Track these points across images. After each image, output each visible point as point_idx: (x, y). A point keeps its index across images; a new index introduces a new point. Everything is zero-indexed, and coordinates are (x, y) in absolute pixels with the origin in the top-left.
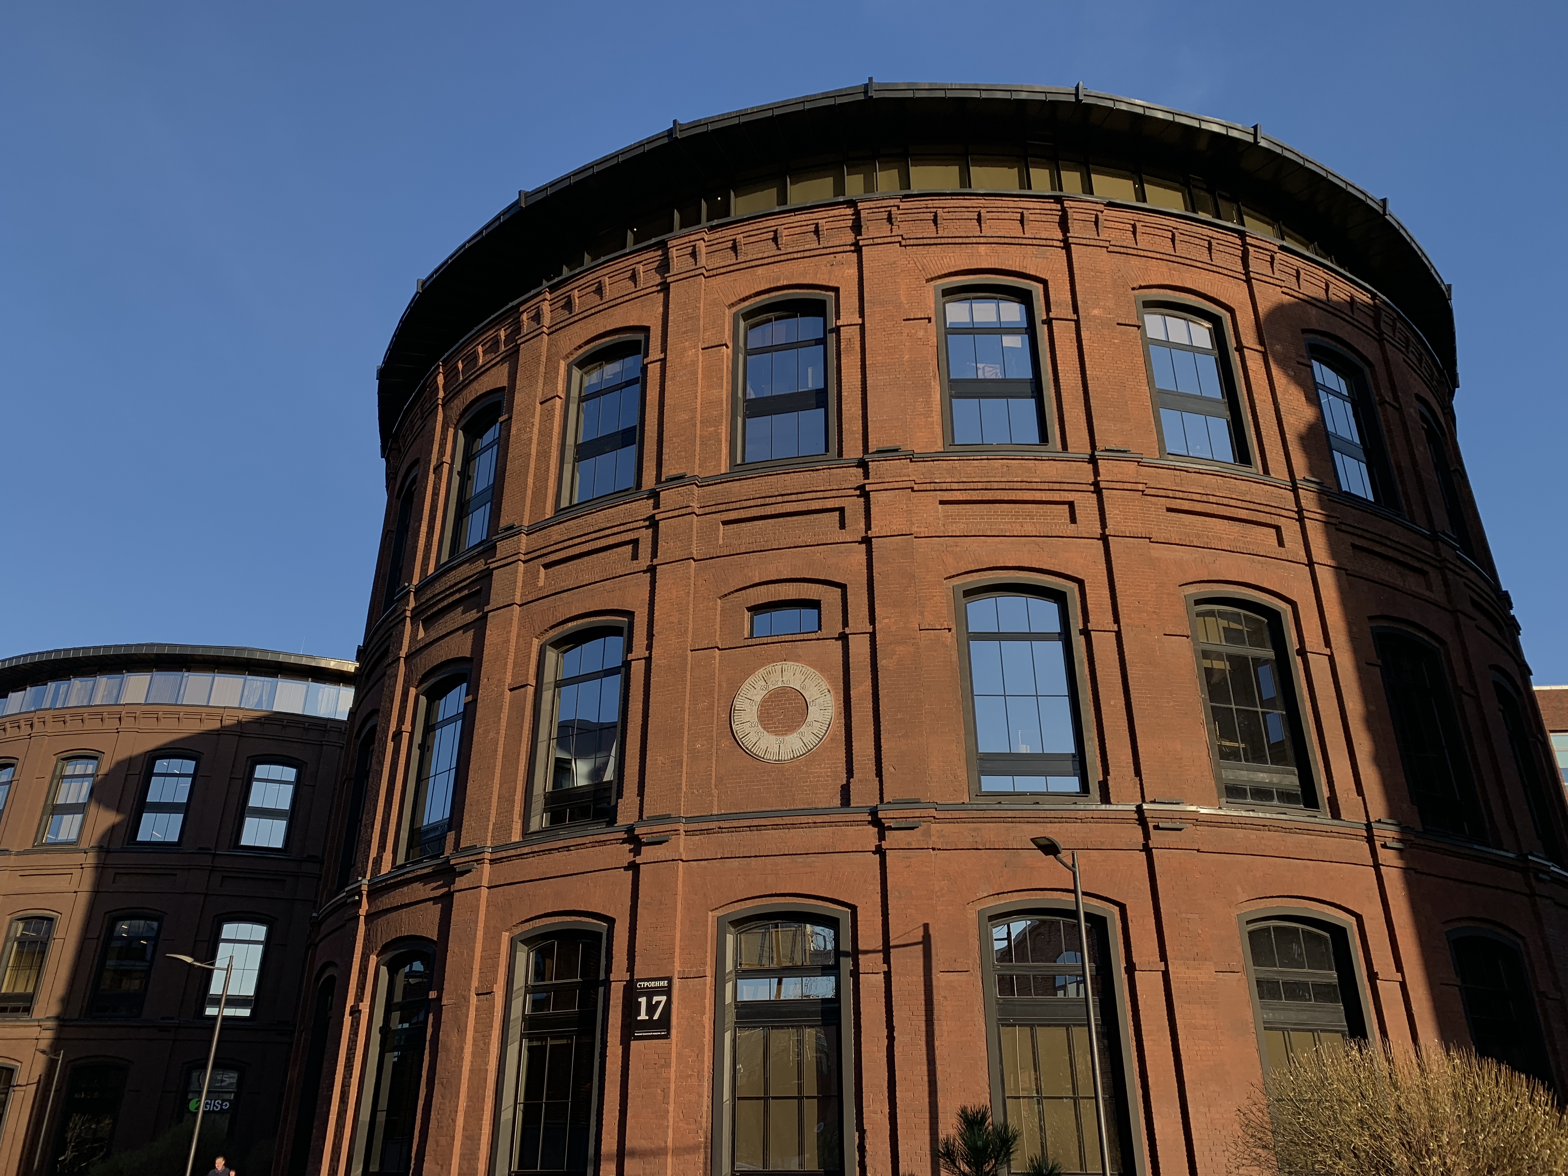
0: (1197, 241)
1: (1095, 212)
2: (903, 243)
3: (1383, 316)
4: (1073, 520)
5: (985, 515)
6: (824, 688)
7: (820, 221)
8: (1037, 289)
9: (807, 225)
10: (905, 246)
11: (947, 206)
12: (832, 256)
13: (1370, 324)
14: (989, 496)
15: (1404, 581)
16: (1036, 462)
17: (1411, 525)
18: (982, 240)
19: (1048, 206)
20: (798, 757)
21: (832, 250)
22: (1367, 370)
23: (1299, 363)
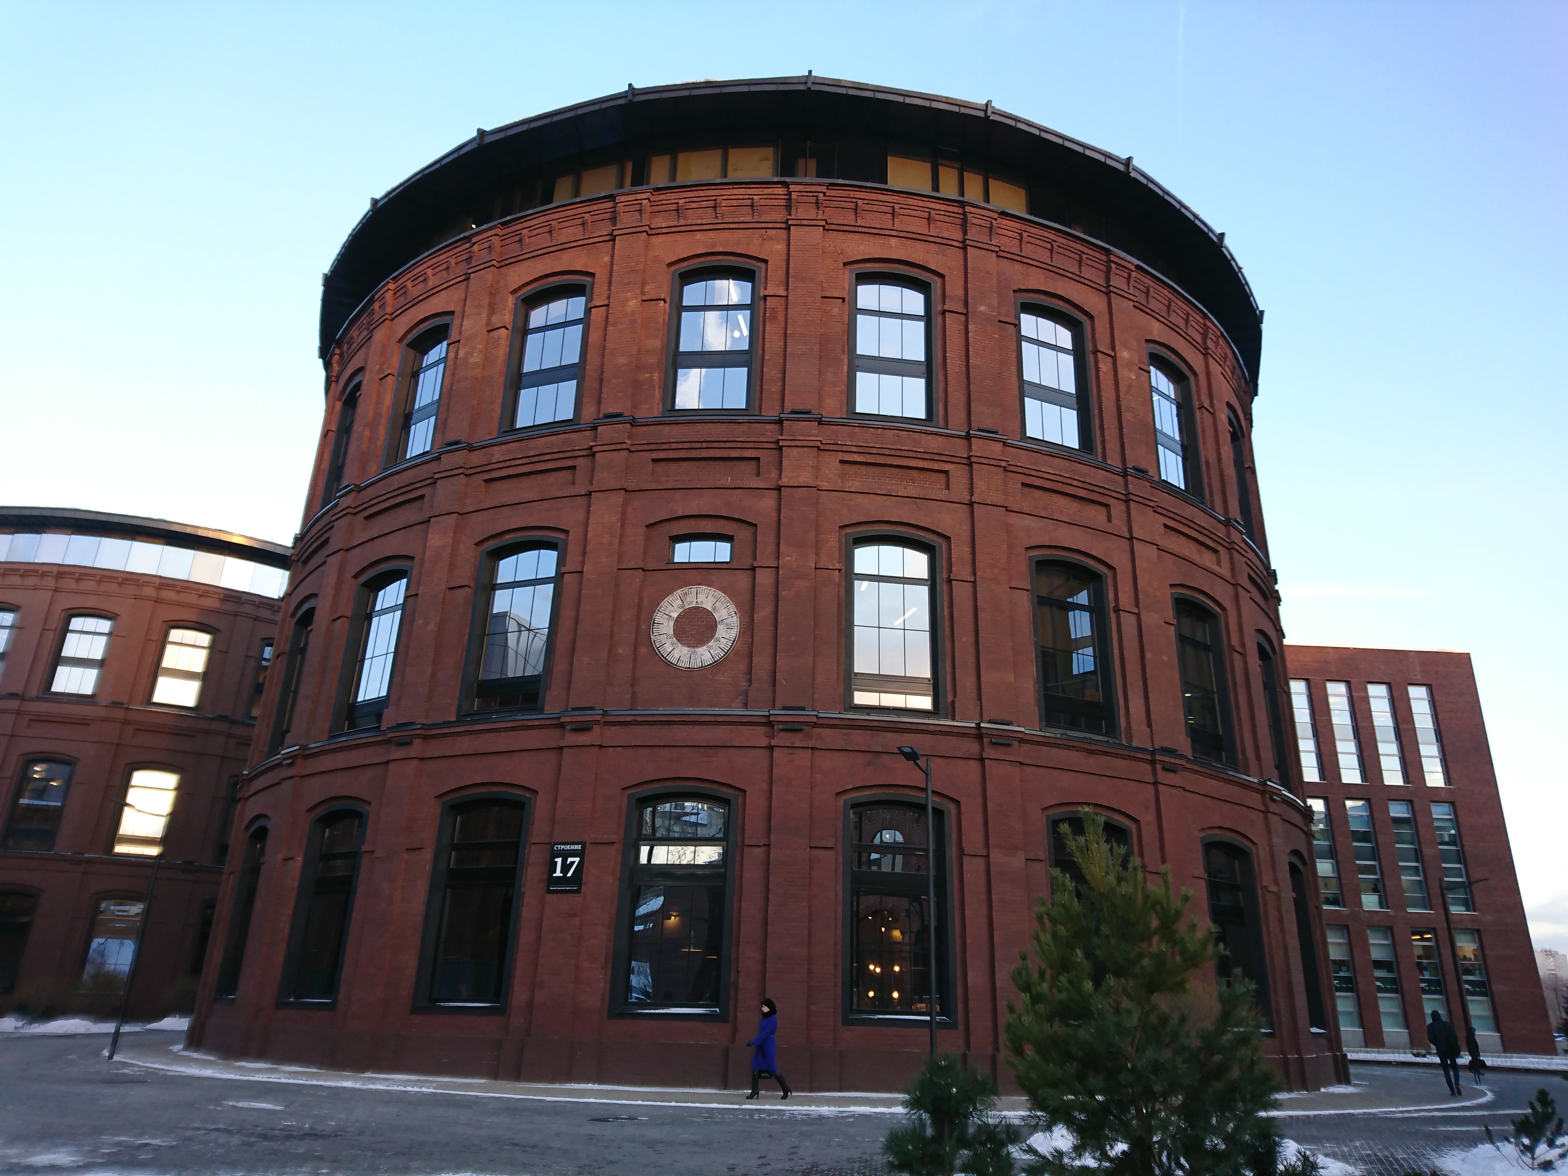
0: (1071, 254)
1: (990, 220)
2: (827, 227)
3: (1210, 334)
4: (948, 487)
5: (876, 476)
6: (732, 610)
7: (755, 197)
8: (936, 283)
9: (743, 199)
10: (828, 230)
11: (866, 198)
12: (764, 230)
13: (1198, 338)
14: (880, 460)
15: (1201, 557)
16: (922, 435)
17: (1211, 511)
18: (894, 233)
19: (951, 209)
20: (705, 666)
21: (763, 225)
22: (1192, 378)
23: (1140, 368)
